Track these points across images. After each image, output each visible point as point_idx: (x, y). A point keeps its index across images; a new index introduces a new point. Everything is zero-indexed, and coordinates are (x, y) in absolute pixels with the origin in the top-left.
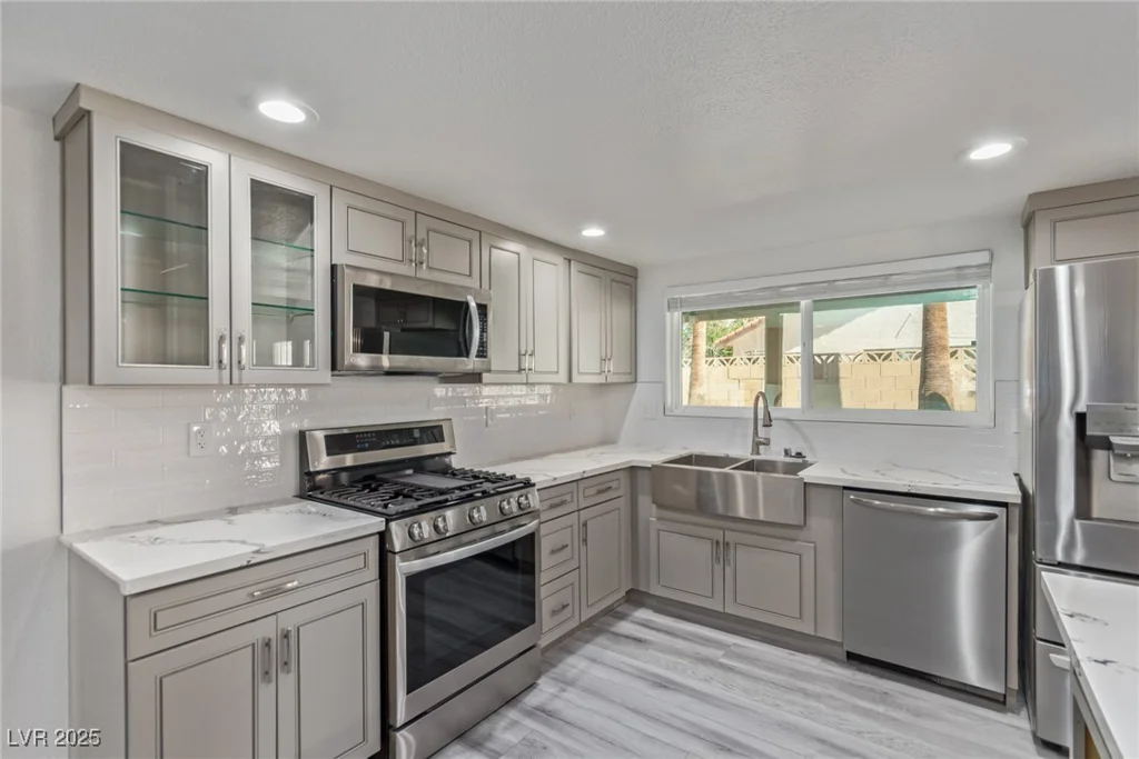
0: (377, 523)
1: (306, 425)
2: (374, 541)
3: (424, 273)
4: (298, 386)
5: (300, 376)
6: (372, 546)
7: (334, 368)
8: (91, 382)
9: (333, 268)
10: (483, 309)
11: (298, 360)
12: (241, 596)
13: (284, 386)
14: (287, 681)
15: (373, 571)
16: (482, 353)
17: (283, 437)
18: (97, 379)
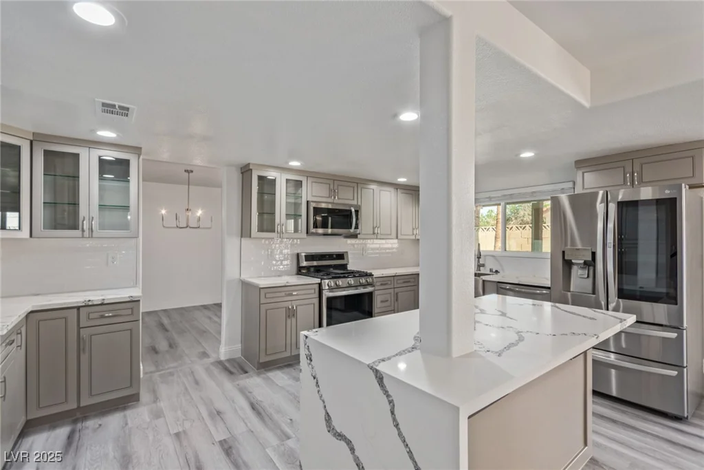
0: (318, 281)
1: (299, 252)
2: (318, 285)
3: (336, 200)
4: (297, 239)
5: (297, 235)
6: (317, 287)
7: (307, 233)
8: (250, 237)
9: (308, 202)
10: (357, 212)
11: (296, 230)
12: (283, 294)
13: (293, 239)
14: (294, 320)
15: (317, 295)
16: (357, 227)
17: (292, 255)
18: (252, 236)
